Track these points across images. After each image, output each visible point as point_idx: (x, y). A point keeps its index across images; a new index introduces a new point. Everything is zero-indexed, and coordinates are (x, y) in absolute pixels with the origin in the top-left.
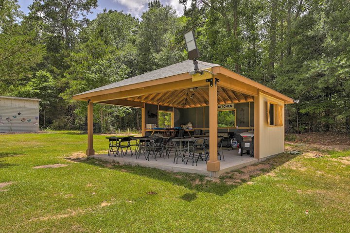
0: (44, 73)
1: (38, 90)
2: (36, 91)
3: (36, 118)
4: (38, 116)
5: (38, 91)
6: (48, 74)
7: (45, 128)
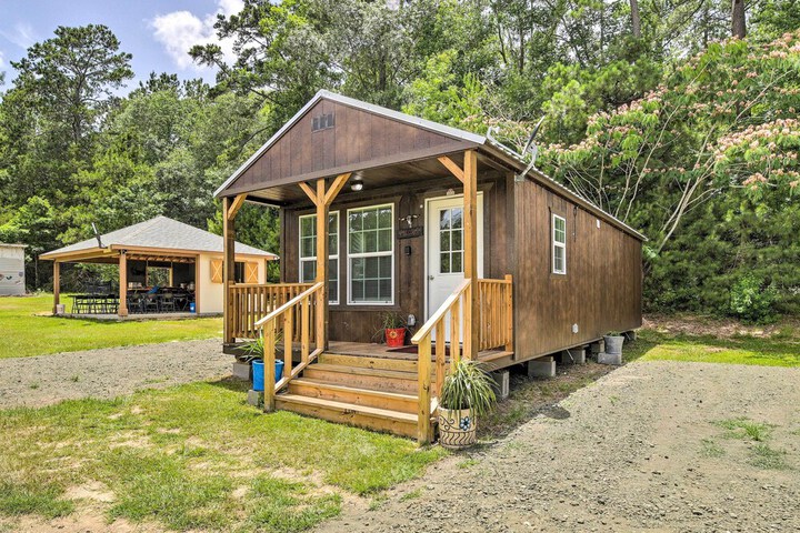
0: (41, 201)
1: (26, 228)
2: (24, 231)
3: (21, 275)
4: (23, 271)
5: (27, 231)
6: (46, 203)
7: (34, 290)
